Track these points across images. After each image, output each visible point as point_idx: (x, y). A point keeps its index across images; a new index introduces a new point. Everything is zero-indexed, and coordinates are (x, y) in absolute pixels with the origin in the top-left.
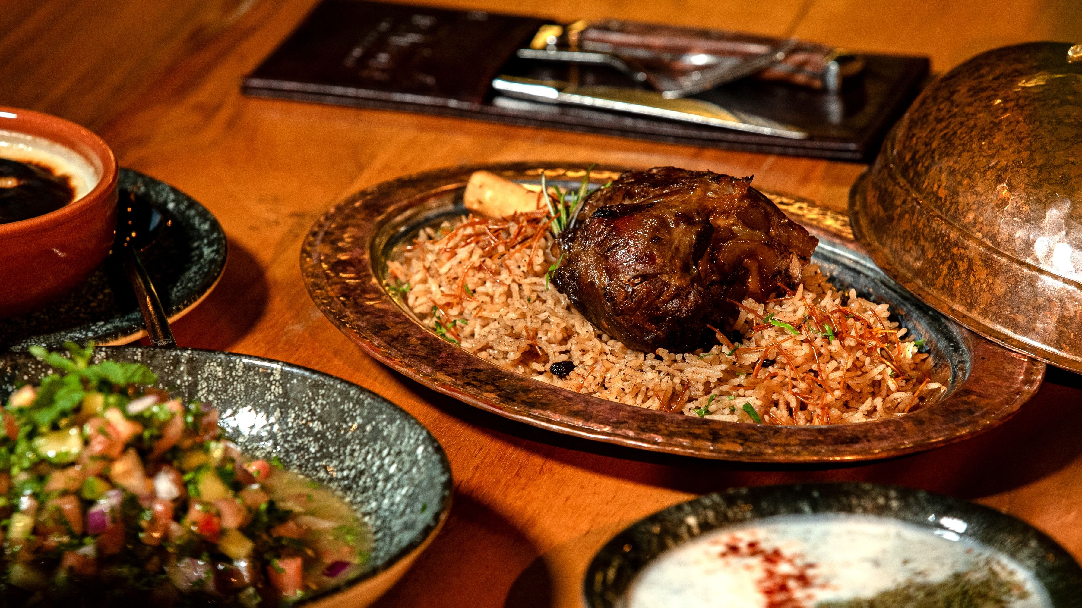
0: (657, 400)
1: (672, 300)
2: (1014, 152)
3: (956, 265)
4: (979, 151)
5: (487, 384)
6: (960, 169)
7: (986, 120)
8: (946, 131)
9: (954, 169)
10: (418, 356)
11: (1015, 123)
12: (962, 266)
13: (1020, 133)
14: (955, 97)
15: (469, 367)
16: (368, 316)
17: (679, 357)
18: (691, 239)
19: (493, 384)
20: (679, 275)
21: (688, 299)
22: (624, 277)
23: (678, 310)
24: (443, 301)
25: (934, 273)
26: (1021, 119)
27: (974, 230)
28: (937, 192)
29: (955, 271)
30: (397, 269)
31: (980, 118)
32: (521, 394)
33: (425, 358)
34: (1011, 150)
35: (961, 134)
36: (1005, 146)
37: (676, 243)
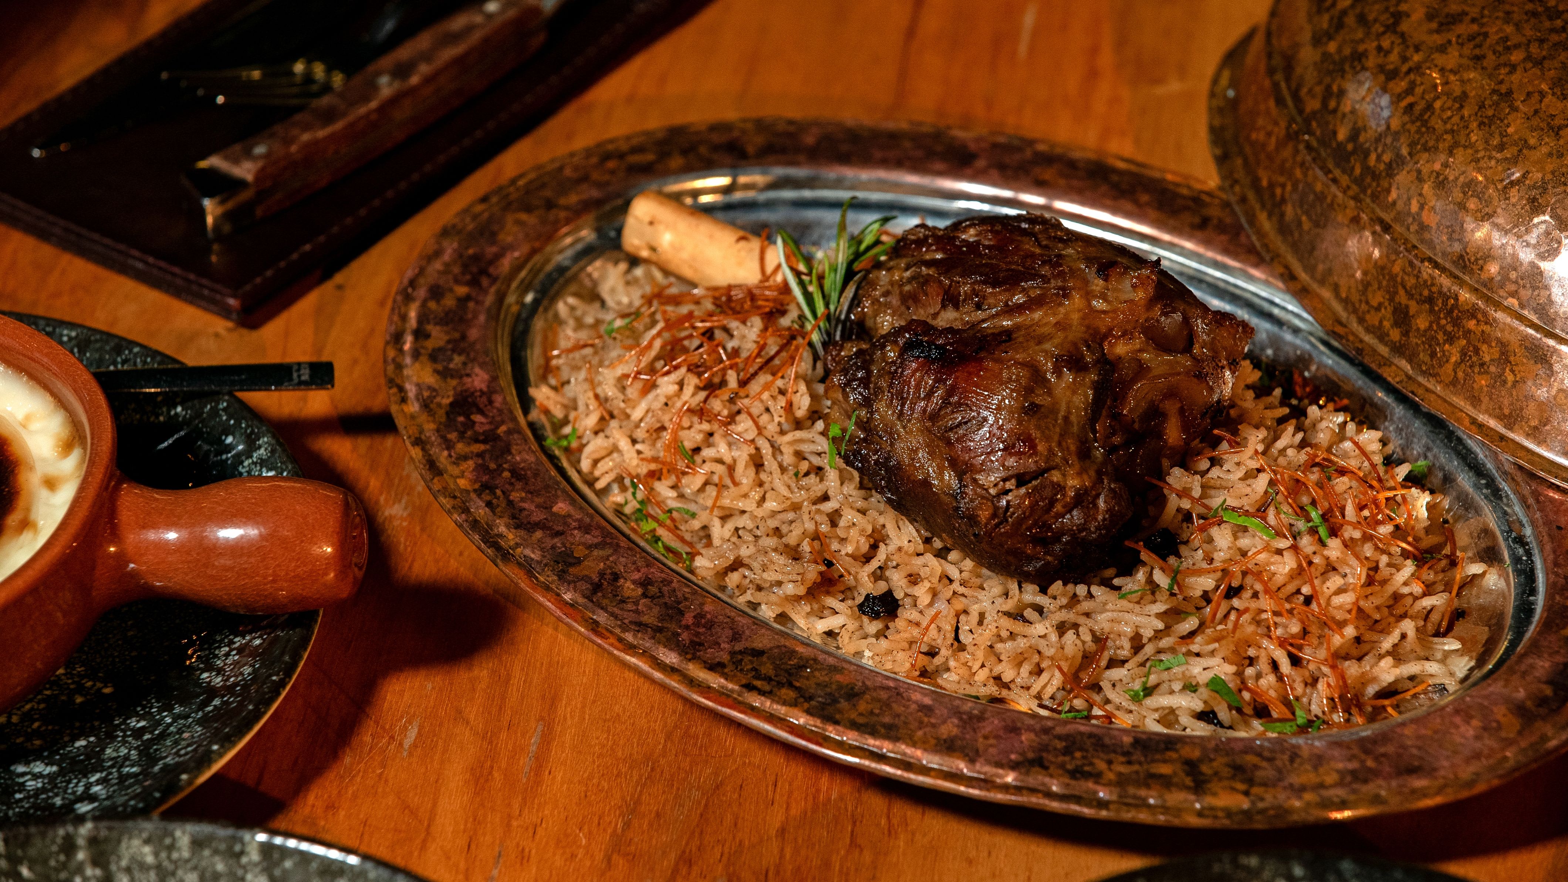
0: (1057, 673)
1: (1070, 511)
2: (1550, 155)
3: (1477, 351)
4: (1485, 149)
5: (780, 685)
6: (1457, 179)
7: (1482, 87)
8: (1410, 99)
9: (1446, 178)
10: (646, 625)
11: (1537, 96)
12: (1488, 354)
13: (1553, 116)
14: (1404, 27)
15: (739, 647)
16: (539, 534)
17: (1081, 590)
18: (1086, 396)
19: (791, 685)
20: (1077, 467)
21: (1096, 506)
22: (990, 479)
23: (1083, 528)
24: (643, 470)
25: (1433, 355)
26: (1544, 87)
27: (1502, 293)
28: (1418, 214)
29: (1474, 359)
30: (548, 398)
31: (1469, 80)
32: (843, 704)
33: (660, 630)
34: (1544, 150)
35: (1443, 109)
36: (1532, 142)
37: (1063, 407)
